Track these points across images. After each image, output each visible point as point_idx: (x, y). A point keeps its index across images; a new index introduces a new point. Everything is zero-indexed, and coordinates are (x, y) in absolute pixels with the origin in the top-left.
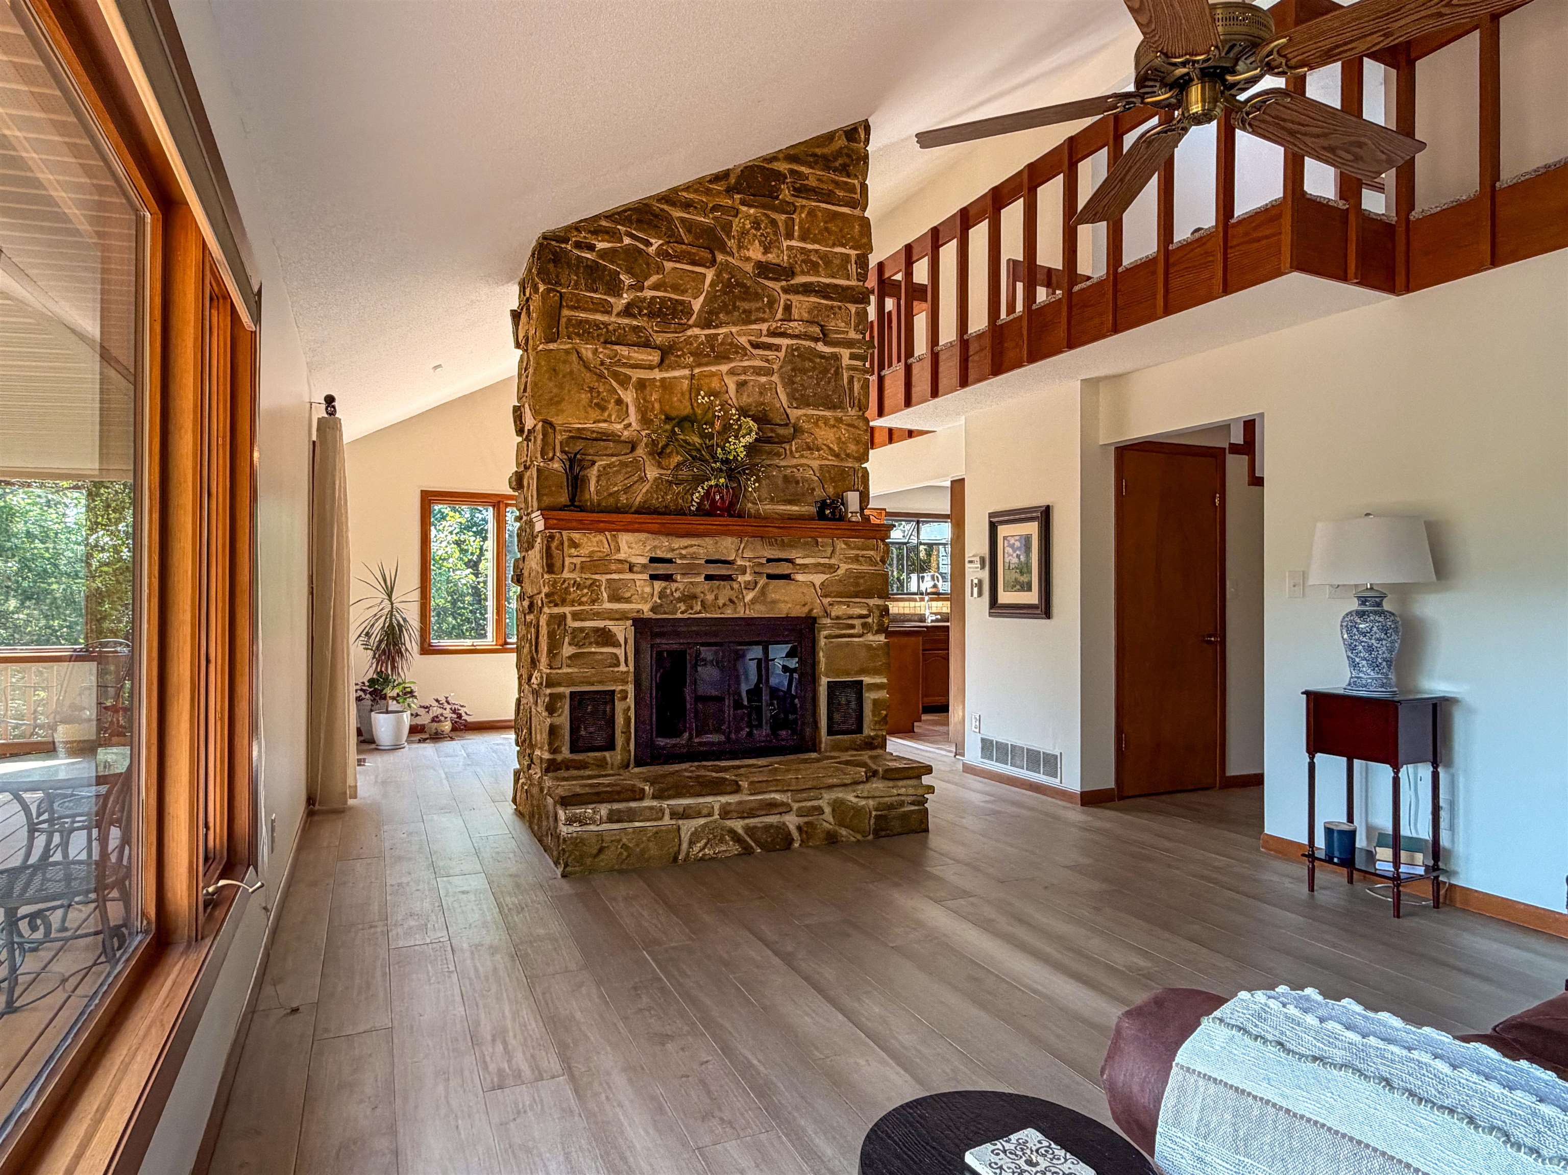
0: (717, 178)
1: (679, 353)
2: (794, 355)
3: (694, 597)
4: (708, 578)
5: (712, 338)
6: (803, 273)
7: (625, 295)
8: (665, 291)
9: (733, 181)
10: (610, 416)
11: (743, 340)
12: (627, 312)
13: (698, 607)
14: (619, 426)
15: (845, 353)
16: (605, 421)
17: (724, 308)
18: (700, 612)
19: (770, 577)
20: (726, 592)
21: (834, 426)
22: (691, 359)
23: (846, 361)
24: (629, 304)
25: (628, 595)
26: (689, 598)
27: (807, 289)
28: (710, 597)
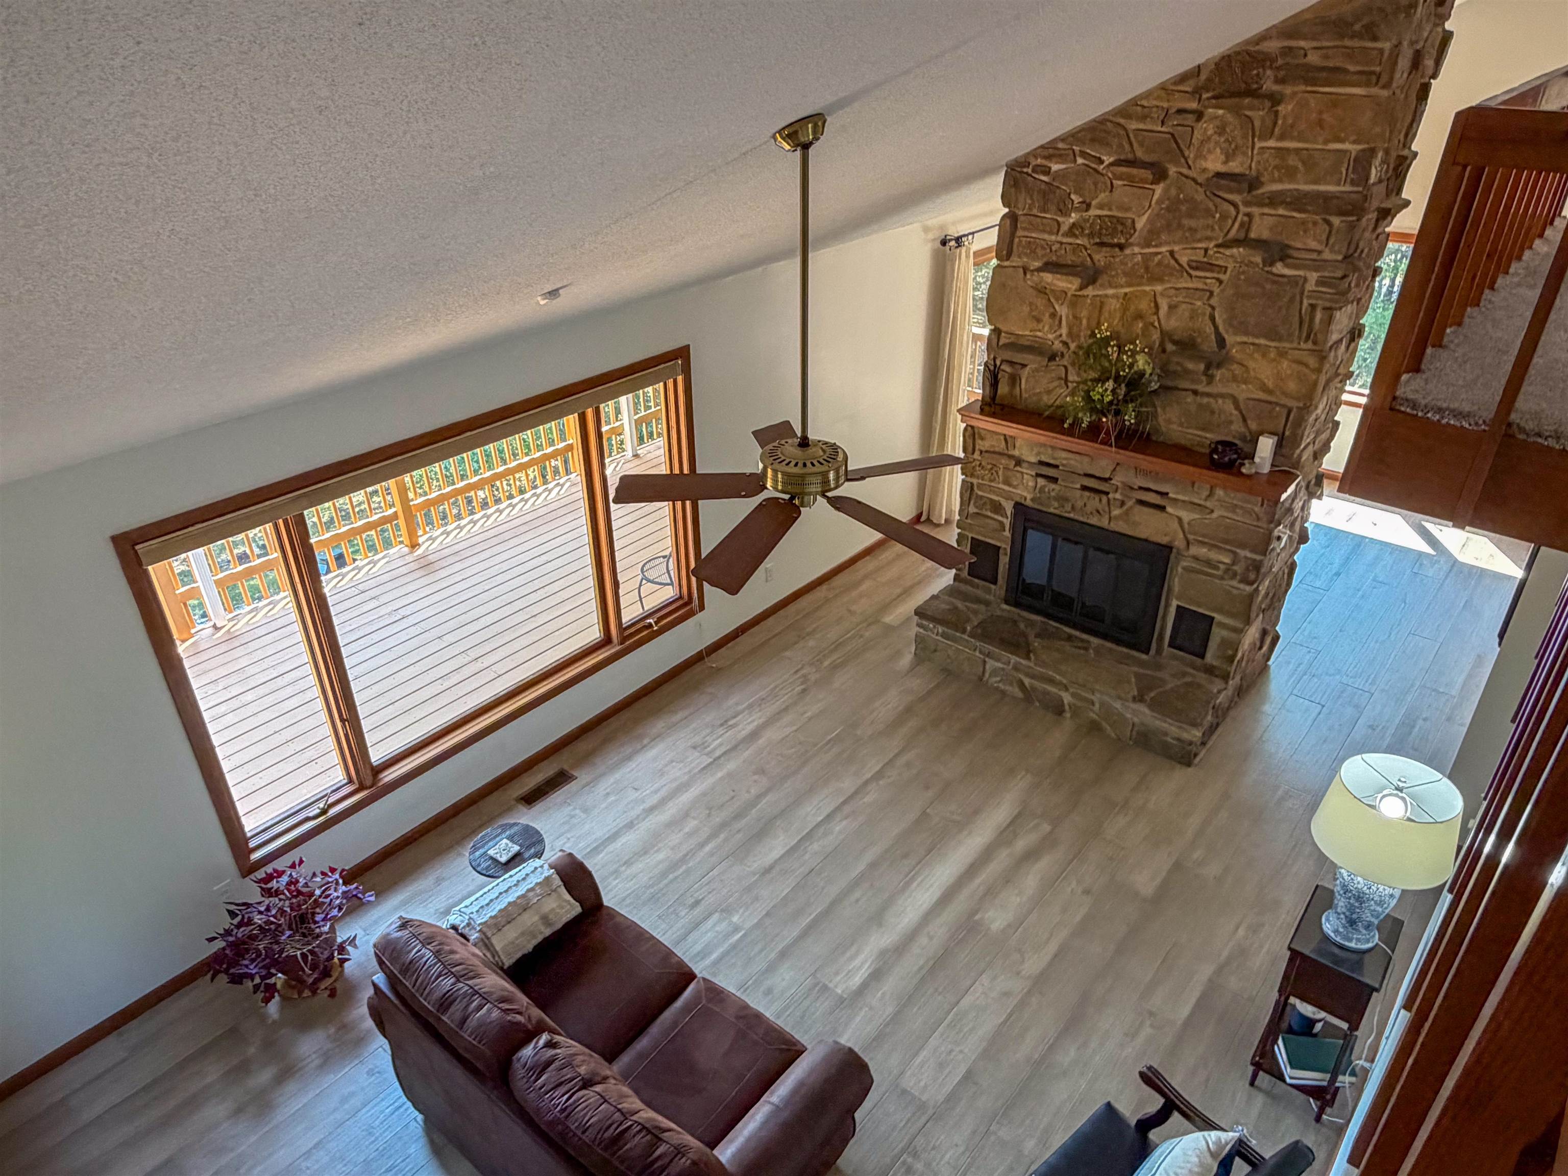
0: (1183, 78)
1: (1113, 273)
2: (1239, 279)
3: (1067, 500)
4: (1084, 488)
5: (1147, 258)
6: (1273, 181)
7: (1073, 215)
8: (1110, 209)
9: (1203, 77)
10: (1044, 327)
11: (1184, 260)
12: (1071, 233)
13: (1068, 507)
14: (1050, 336)
15: (1313, 276)
16: (1040, 331)
17: (1168, 227)
18: (1069, 512)
19: (1141, 502)
20: (1094, 502)
21: (1274, 360)
22: (1124, 280)
23: (1310, 286)
24: (1074, 224)
25: (1015, 483)
26: (1062, 499)
27: (1273, 200)
28: (1080, 504)
